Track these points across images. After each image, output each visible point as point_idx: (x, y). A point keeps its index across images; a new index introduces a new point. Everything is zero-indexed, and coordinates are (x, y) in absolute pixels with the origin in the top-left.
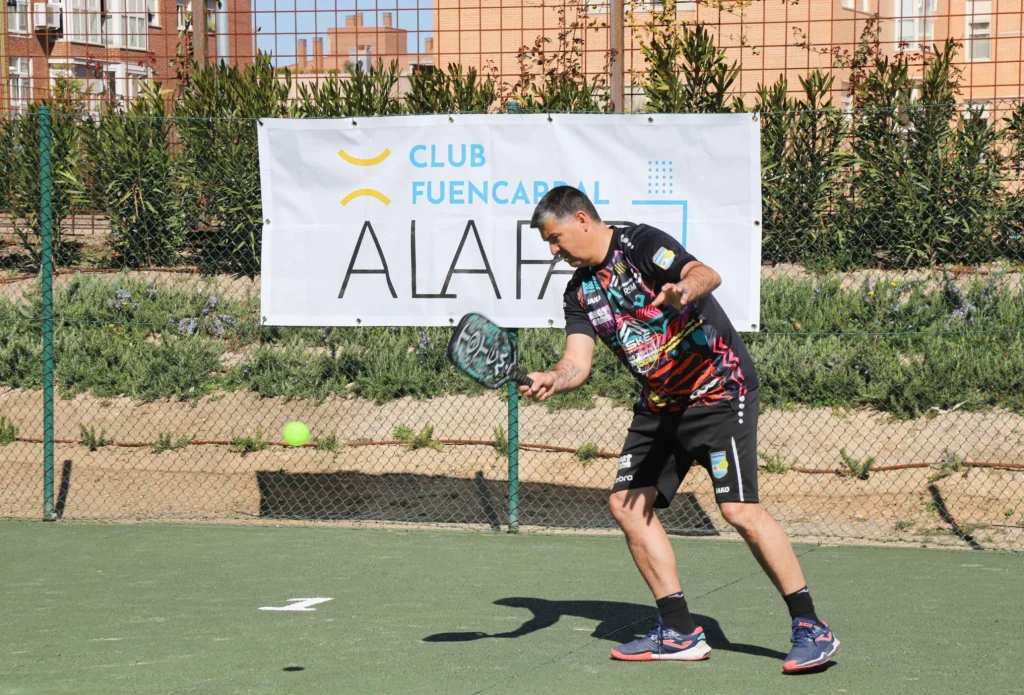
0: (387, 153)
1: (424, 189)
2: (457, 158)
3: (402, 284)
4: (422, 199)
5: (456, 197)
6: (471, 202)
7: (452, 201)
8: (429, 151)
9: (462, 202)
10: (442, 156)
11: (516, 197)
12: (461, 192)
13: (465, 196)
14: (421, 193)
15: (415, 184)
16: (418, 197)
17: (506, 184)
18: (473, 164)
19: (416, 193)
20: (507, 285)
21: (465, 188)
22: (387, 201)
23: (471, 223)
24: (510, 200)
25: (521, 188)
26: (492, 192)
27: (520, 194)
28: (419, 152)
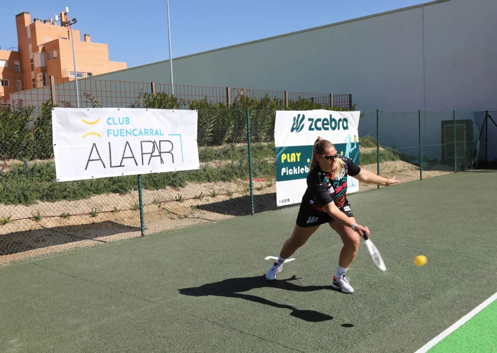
0: (98, 120)
1: (112, 132)
2: (121, 122)
4: (111, 135)
5: (122, 134)
6: (127, 135)
7: (121, 136)
8: (112, 119)
9: (124, 136)
10: (116, 121)
11: (140, 134)
12: (123, 133)
13: (125, 134)
14: (111, 133)
15: (108, 130)
16: (109, 134)
17: (136, 130)
18: (126, 124)
19: (108, 133)
20: (139, 161)
21: (125, 131)
22: (100, 136)
23: (127, 142)
24: (138, 134)
25: (140, 131)
26: (132, 133)
27: (141, 133)
28: (109, 120)
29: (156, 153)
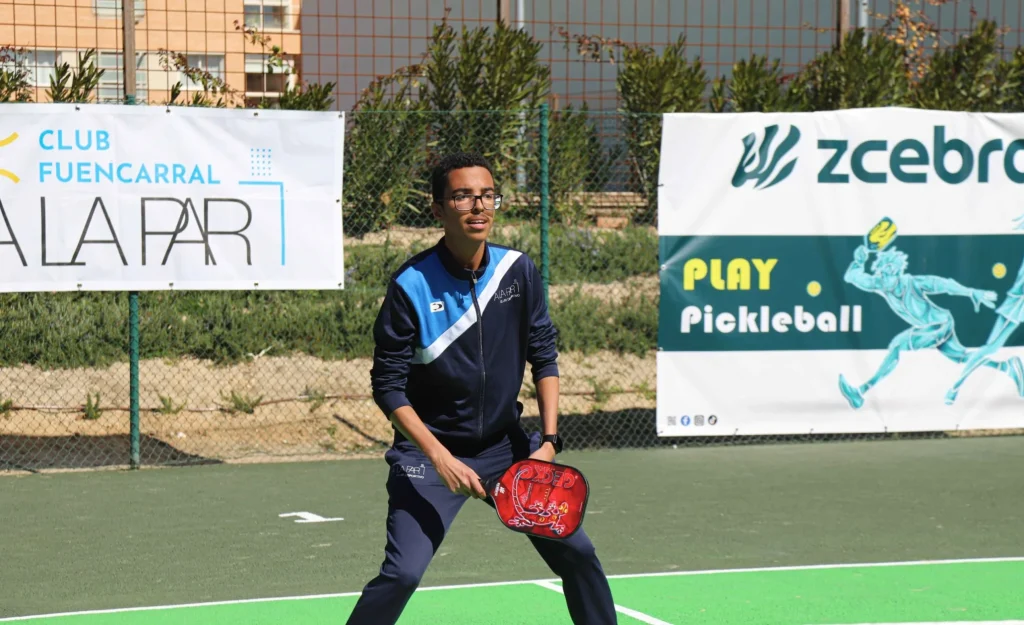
0: (15, 136)
1: (53, 169)
2: (84, 142)
3: (32, 252)
4: (52, 179)
5: (84, 176)
6: (97, 180)
7: (80, 180)
8: (56, 135)
9: (89, 180)
10: (69, 139)
11: (139, 177)
12: (87, 172)
13: (92, 176)
14: (50, 172)
15: (42, 165)
16: (45, 176)
17: (130, 166)
18: (99, 148)
19: (42, 173)
20: (133, 255)
21: (92, 169)
22: (16, 179)
23: (98, 199)
24: (134, 179)
25: (143, 168)
26: (117, 172)
27: (143, 174)
28: (47, 136)
29: (192, 232)
